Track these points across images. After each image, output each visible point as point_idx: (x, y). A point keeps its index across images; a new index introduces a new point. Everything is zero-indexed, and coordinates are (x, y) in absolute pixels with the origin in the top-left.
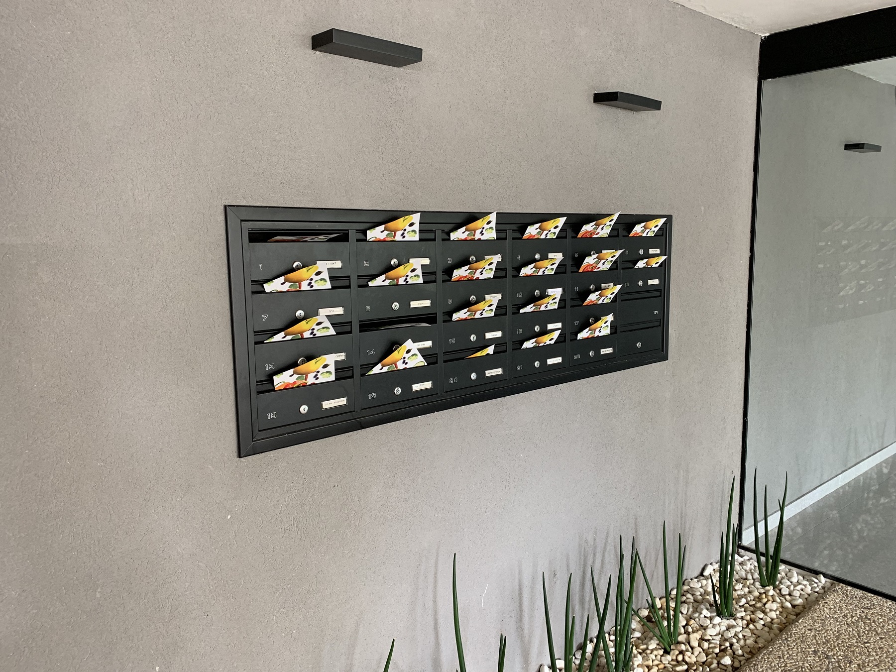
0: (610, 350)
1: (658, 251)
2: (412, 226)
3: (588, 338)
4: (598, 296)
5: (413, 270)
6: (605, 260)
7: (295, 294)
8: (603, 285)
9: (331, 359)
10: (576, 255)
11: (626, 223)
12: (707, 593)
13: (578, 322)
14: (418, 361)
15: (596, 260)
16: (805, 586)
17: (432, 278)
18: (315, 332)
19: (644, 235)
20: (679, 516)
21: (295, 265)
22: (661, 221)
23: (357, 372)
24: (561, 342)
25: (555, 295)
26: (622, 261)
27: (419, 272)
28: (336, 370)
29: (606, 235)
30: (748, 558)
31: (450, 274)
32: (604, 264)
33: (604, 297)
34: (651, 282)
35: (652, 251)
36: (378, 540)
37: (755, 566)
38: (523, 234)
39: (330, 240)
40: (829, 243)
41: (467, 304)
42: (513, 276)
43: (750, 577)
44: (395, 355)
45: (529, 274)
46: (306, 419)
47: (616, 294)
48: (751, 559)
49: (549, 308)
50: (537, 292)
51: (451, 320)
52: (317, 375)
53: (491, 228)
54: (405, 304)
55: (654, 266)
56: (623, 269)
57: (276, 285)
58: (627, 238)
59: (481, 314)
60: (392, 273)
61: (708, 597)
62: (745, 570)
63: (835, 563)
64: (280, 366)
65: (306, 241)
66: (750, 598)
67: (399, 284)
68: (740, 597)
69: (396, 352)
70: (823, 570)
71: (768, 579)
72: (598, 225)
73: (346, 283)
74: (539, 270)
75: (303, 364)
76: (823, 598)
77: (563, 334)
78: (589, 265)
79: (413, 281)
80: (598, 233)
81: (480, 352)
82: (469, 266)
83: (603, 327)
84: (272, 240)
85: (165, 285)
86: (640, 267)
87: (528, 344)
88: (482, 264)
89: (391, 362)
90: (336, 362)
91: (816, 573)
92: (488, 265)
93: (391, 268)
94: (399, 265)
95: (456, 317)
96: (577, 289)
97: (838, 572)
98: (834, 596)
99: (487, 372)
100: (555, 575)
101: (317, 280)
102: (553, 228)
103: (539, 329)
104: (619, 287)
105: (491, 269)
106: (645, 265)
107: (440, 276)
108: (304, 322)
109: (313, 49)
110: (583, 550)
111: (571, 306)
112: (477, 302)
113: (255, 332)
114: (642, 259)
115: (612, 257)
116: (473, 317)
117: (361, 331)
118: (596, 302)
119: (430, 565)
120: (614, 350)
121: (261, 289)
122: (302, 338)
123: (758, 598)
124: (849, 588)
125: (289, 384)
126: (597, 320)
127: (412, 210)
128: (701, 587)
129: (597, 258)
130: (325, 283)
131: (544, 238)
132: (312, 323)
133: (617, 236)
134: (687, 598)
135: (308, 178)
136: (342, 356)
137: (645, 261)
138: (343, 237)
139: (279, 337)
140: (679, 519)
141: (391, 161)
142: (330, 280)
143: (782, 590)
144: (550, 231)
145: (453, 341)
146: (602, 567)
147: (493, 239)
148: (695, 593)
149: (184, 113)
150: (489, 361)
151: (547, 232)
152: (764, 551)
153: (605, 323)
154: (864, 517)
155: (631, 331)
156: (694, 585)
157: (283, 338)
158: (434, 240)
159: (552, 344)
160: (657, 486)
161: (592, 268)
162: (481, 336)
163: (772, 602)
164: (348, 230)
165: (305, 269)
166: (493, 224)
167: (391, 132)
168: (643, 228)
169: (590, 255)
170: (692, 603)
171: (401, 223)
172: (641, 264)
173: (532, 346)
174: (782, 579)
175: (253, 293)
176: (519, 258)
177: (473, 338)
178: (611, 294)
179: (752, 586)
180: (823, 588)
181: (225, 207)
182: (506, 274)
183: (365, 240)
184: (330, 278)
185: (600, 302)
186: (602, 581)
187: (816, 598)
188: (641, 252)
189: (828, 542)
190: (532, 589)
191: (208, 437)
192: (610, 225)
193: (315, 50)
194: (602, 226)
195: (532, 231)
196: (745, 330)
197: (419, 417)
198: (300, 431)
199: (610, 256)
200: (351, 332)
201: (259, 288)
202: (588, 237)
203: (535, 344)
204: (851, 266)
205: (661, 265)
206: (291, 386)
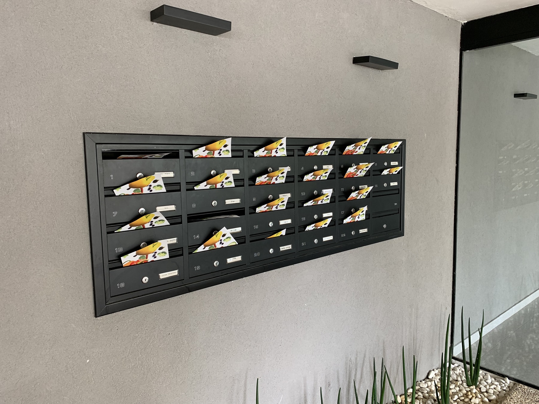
0: (365, 230)
1: (396, 163)
2: (226, 147)
3: (350, 223)
4: (357, 194)
5: (227, 178)
6: (361, 170)
7: (138, 196)
8: (360, 187)
9: (164, 243)
10: (342, 166)
11: (375, 145)
12: (431, 391)
13: (344, 212)
14: (232, 242)
15: (356, 169)
16: (496, 385)
17: (241, 183)
18: (153, 223)
19: (388, 152)
20: (412, 339)
21: (138, 176)
22: (399, 144)
23: (186, 251)
24: (333, 225)
25: (327, 194)
26: (373, 170)
27: (231, 179)
28: (169, 250)
29: (362, 153)
30: (457, 365)
31: (255, 181)
32: (361, 172)
33: (361, 195)
34: (392, 184)
35: (392, 163)
36: (202, 370)
37: (462, 371)
38: (305, 152)
39: (165, 157)
40: (505, 157)
41: (267, 201)
42: (299, 181)
43: (459, 379)
44: (214, 238)
45: (310, 179)
46: (147, 287)
47: (370, 192)
48: (459, 366)
49: (324, 202)
50: (315, 192)
51: (255, 213)
52: (155, 255)
53: (283, 148)
54: (221, 201)
55: (394, 173)
56: (373, 175)
57: (123, 190)
58: (376, 154)
59: (277, 208)
60: (211, 180)
61: (432, 395)
62: (456, 374)
63: (515, 369)
64: (127, 249)
65: (146, 158)
66: (461, 395)
67: (217, 187)
68: (453, 394)
69: (215, 236)
70: (508, 374)
71: (472, 380)
72: (356, 146)
73: (177, 188)
74: (317, 177)
75: (144, 247)
76: (509, 395)
77: (333, 220)
78: (351, 173)
79: (227, 185)
80: (357, 151)
81: (276, 234)
82: (267, 175)
83: (361, 215)
84: (120, 157)
85: (36, 192)
86: (385, 174)
87: (310, 228)
88: (277, 173)
89: (211, 243)
90: (169, 245)
91: (503, 376)
92: (281, 174)
93: (211, 177)
94: (217, 174)
95: (258, 210)
96: (343, 189)
97: (518, 375)
98: (516, 393)
99: (281, 248)
100: (329, 385)
101: (155, 186)
102: (326, 148)
103: (317, 217)
104: (371, 188)
105: (283, 177)
106: (388, 172)
107: (247, 182)
108: (144, 217)
109: (151, 21)
110: (348, 366)
111: (339, 201)
112: (273, 200)
113: (107, 225)
114: (387, 169)
115: (366, 168)
116: (271, 210)
117: (188, 222)
118: (355, 198)
119: (241, 385)
120: (368, 230)
121: (111, 193)
122: (144, 228)
123: (466, 395)
124: (526, 387)
125: (134, 262)
126: (357, 210)
127: (226, 136)
128: (428, 387)
129: (356, 168)
130: (161, 188)
131: (320, 155)
132: (151, 217)
133: (370, 153)
134: (419, 395)
135: (148, 113)
136: (174, 240)
137: (388, 170)
138: (175, 155)
139: (126, 228)
140: (412, 341)
141: (211, 101)
142: (165, 186)
143: (481, 389)
144: (324, 150)
145: (256, 227)
146: (361, 378)
147: (285, 156)
148: (424, 392)
149: (50, 64)
150: (283, 241)
151: (322, 151)
152: (469, 361)
153: (362, 212)
154: (531, 335)
155: (380, 217)
156: (423, 386)
157: (129, 229)
158: (243, 157)
159: (326, 227)
160: (398, 320)
161: (353, 175)
162: (276, 223)
163: (476, 398)
164: (178, 150)
165: (145, 179)
166: (284, 146)
167: (210, 81)
168: (387, 148)
169: (351, 166)
170: (422, 399)
171: (217, 145)
172: (385, 172)
173: (312, 229)
174: (481, 381)
175: (106, 196)
176: (303, 168)
177: (271, 224)
178: (366, 193)
179: (461, 386)
180: (509, 387)
181: (84, 134)
182: (294, 180)
183: (192, 157)
184: (165, 184)
185: (358, 198)
186: (361, 387)
187: (505, 395)
188: (386, 164)
189: (509, 353)
190: (314, 396)
191: (71, 303)
192: (365, 146)
193: (153, 21)
194: (359, 147)
195: (311, 150)
196: (453, 214)
197: (232, 281)
198: (142, 296)
199: (365, 167)
200: (181, 223)
201: (110, 193)
202: (350, 155)
203: (314, 227)
204: (519, 172)
205: (399, 173)
206: (135, 264)
